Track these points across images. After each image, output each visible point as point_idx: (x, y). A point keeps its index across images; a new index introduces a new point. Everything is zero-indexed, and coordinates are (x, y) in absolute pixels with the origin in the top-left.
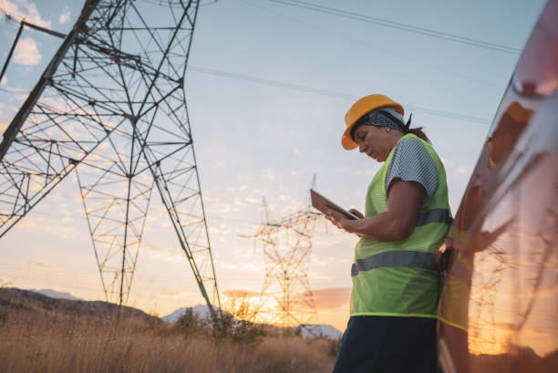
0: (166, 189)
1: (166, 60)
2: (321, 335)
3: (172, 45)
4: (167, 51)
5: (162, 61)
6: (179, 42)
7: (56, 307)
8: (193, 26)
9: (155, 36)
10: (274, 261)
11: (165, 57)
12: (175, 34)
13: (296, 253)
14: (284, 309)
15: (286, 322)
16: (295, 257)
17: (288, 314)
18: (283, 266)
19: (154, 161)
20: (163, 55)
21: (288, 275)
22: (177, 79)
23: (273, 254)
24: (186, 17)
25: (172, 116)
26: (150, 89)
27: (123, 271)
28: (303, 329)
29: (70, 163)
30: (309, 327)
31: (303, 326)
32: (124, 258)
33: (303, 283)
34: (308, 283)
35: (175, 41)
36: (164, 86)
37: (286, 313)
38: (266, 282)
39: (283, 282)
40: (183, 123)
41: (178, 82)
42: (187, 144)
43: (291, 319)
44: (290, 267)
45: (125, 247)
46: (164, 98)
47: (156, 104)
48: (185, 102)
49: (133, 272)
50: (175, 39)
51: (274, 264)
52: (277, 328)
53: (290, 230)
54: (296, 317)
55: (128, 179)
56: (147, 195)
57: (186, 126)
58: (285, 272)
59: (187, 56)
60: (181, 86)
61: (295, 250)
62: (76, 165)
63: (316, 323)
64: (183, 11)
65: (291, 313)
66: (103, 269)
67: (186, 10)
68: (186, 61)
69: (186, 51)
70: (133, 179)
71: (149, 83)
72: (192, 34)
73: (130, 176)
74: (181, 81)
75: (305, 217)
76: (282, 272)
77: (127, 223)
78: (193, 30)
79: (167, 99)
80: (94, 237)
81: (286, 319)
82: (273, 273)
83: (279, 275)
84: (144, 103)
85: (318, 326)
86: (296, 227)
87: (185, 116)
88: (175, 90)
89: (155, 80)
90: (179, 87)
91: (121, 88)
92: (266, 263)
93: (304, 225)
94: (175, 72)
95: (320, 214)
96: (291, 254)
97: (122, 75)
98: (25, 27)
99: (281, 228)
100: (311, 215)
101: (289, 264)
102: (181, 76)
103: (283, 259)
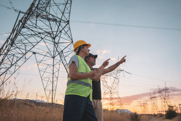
0: (65, 60)
1: (63, 16)
2: (125, 112)
3: (65, 10)
5: (62, 16)
7: (39, 105)
9: (59, 7)
10: (107, 87)
11: (63, 14)
12: (66, 6)
13: (114, 84)
14: (111, 104)
15: (112, 109)
17: (113, 106)
18: (109, 89)
19: (61, 51)
20: (62, 14)
21: (112, 92)
22: (67, 21)
23: (106, 85)
25: (66, 34)
26: (59, 27)
29: (33, 54)
30: (120, 110)
31: (118, 110)
32: (53, 86)
33: (117, 95)
35: (66, 9)
38: (104, 95)
39: (110, 94)
40: (69, 36)
42: (72, 43)
45: (53, 82)
46: (63, 29)
47: (61, 31)
48: (70, 29)
49: (55, 91)
50: (66, 8)
51: (107, 89)
54: (116, 107)
56: (59, 63)
57: (71, 37)
58: (111, 91)
59: (70, 13)
62: (35, 54)
63: (122, 109)
66: (46, 90)
68: (69, 15)
69: (69, 11)
71: (58, 25)
72: (71, 5)
73: (54, 57)
74: (68, 22)
77: (53, 74)
78: (71, 3)
79: (64, 29)
80: (42, 79)
82: (106, 92)
83: (108, 92)
84: (57, 32)
85: (123, 110)
86: (113, 76)
87: (70, 33)
88: (66, 25)
89: (60, 23)
90: (68, 24)
91: (50, 28)
92: (104, 88)
93: (116, 75)
94: (67, 19)
95: (121, 71)
96: (112, 85)
97: (50, 25)
98: (21, 13)
99: (108, 76)
100: (118, 71)
101: (112, 88)
102: (68, 20)
103: (109, 87)
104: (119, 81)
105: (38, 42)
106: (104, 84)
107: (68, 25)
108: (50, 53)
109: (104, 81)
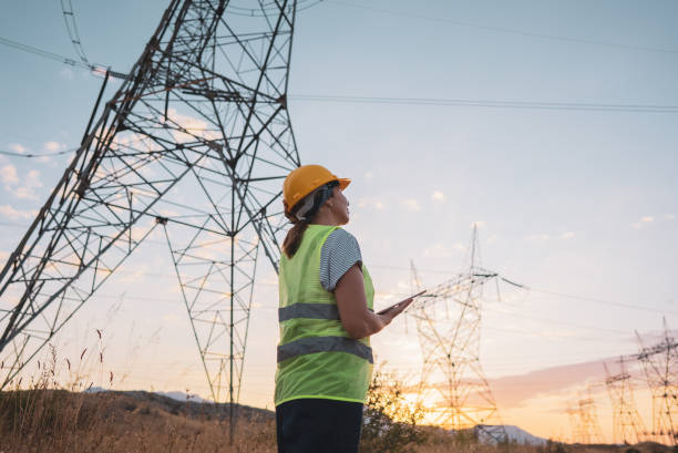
1: (264, 77)
2: (506, 438)
3: (270, 59)
4: (265, 67)
5: (261, 79)
6: (278, 52)
7: (183, 411)
8: (292, 26)
9: (248, 48)
10: (433, 342)
11: (262, 74)
12: (272, 42)
13: (460, 329)
14: (452, 406)
15: (456, 423)
16: (460, 336)
17: (458, 412)
18: (445, 348)
19: (258, 208)
20: (260, 72)
21: (453, 360)
22: (277, 96)
23: (430, 333)
24: (283, 18)
25: (277, 146)
26: (248, 120)
27: (232, 357)
28: (480, 431)
29: (158, 223)
30: (488, 429)
31: (480, 427)
32: (232, 343)
33: (474, 369)
34: (480, 367)
35: (273, 52)
37: (455, 410)
38: (424, 370)
39: (446, 369)
40: (289, 152)
41: (277, 101)
43: (462, 418)
44: (454, 349)
45: (232, 326)
46: (265, 126)
47: (256, 137)
48: (290, 126)
49: (243, 359)
50: (273, 49)
51: (433, 347)
52: (445, 431)
53: (449, 301)
54: (469, 414)
55: (230, 238)
57: (294, 155)
58: (449, 356)
59: (288, 67)
60: (284, 107)
61: (459, 325)
62: (164, 224)
63: (499, 424)
64: (279, 11)
65: (463, 409)
66: (206, 357)
67: (282, 9)
68: (287, 75)
69: (287, 60)
70: (236, 237)
71: (247, 113)
72: (291, 38)
73: (232, 234)
74: (283, 100)
75: (468, 281)
76: (446, 356)
77: (232, 295)
78: (292, 31)
79: (269, 127)
81: (455, 418)
82: (433, 358)
83: (440, 361)
84: (242, 138)
85: (502, 426)
86: (457, 297)
87: (291, 142)
88: (277, 112)
89: (253, 105)
90: (281, 108)
91: (216, 128)
92: (422, 346)
93: (467, 292)
94: (277, 90)
95: (488, 276)
96: (454, 332)
97: (217, 113)
98: (110, 78)
99: (437, 299)
100: (476, 278)
101: (452, 346)
102: (282, 93)
103: (444, 338)
104: (480, 316)
105: (176, 180)
106: (425, 330)
107: (283, 112)
108: (217, 217)
109: (422, 319)
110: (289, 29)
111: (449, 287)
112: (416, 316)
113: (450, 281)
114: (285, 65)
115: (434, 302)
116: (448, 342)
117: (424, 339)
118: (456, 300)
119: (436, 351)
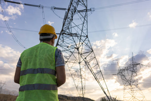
0: (89, 65)
4: (82, 30)
7: (69, 99)
8: (87, 21)
10: (126, 81)
11: (82, 31)
12: (83, 25)
14: (133, 96)
17: (135, 98)
19: (84, 58)
23: (125, 79)
26: (80, 40)
27: (82, 88)
34: (139, 87)
35: (84, 27)
36: (83, 38)
38: (124, 88)
41: (86, 36)
42: (92, 52)
45: (82, 82)
47: (82, 44)
48: (89, 41)
49: (85, 88)
54: (137, 98)
56: (85, 67)
57: (91, 47)
58: (130, 84)
64: (84, 19)
66: (78, 88)
68: (87, 31)
72: (87, 24)
73: (80, 63)
74: (87, 36)
77: (81, 75)
78: (87, 23)
80: (74, 80)
82: (126, 85)
86: (130, 70)
87: (90, 44)
88: (86, 39)
89: (81, 38)
91: (74, 42)
92: (123, 82)
93: (132, 68)
94: (85, 34)
95: (137, 64)
96: (131, 78)
99: (125, 71)
100: (134, 65)
101: (131, 82)
102: (87, 35)
103: (128, 80)
104: (137, 74)
105: (70, 56)
106: (123, 78)
107: (87, 38)
108: (77, 60)
109: (122, 75)
110: (86, 22)
111: (128, 68)
112: (120, 75)
113: (128, 66)
114: (86, 29)
115: (124, 71)
116: (129, 81)
117: (123, 80)
118: (130, 71)
119: (127, 83)
